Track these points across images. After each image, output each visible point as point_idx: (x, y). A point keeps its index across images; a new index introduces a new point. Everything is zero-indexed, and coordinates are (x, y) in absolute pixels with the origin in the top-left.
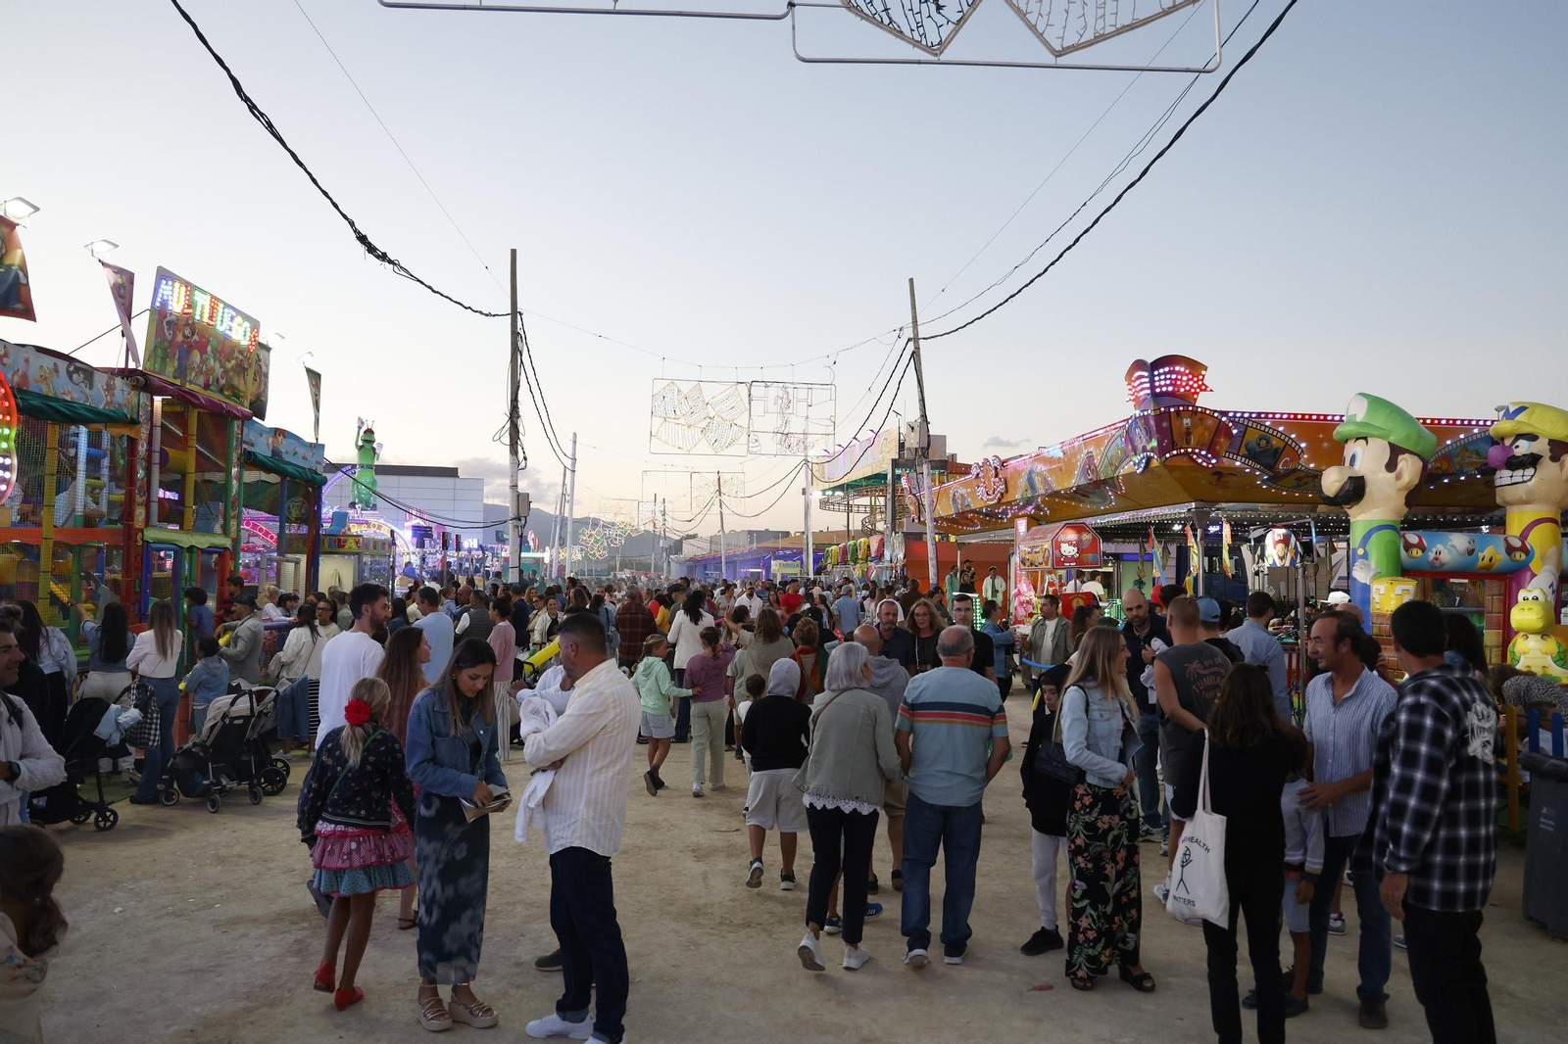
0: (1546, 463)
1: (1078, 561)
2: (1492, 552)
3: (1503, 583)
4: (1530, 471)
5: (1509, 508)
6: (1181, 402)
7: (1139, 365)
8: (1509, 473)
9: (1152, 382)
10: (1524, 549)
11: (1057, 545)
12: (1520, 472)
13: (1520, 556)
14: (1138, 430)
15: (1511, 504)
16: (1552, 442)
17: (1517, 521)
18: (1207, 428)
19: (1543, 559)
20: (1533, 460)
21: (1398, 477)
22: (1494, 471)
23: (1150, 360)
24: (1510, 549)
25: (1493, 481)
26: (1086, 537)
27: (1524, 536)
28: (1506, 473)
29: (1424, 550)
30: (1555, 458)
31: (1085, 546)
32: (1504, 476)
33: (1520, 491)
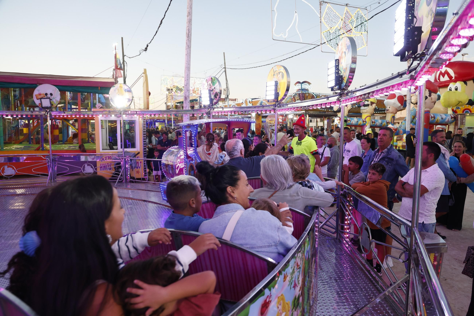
0: (370, 106)
1: (282, 123)
2: (361, 122)
3: (361, 128)
4: (367, 107)
5: (363, 114)
6: (306, 90)
7: (299, 82)
8: (364, 107)
9: (301, 86)
10: (365, 121)
11: (278, 119)
12: (365, 107)
13: (365, 123)
14: (296, 96)
15: (363, 113)
16: (371, 102)
17: (364, 116)
18: (310, 96)
19: (368, 123)
20: (368, 105)
21: (347, 108)
22: (361, 107)
23: (301, 82)
24: (363, 121)
25: (360, 108)
26: (284, 118)
27: (365, 119)
28: (363, 107)
29: (350, 121)
30: (371, 105)
31: (283, 120)
32: (362, 108)
33: (365, 111)
